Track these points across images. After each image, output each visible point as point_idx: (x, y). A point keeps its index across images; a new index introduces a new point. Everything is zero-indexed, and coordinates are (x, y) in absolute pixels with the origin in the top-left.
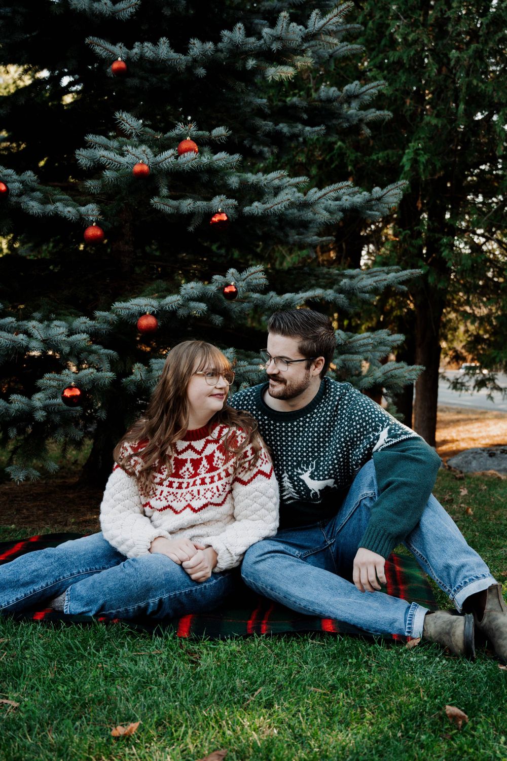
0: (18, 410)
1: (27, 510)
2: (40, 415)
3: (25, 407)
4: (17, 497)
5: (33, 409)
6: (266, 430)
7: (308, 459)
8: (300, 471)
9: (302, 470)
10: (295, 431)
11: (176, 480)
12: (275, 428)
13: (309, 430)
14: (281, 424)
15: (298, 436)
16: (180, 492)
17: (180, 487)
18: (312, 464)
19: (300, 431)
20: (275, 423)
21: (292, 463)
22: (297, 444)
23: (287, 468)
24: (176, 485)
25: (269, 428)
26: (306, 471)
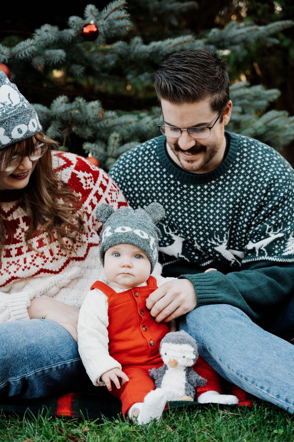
6: (172, 191)
7: (221, 229)
8: (214, 242)
9: (216, 241)
10: (205, 196)
11: (13, 246)
12: (181, 190)
13: (223, 194)
14: (189, 187)
15: (209, 202)
16: (21, 258)
17: (20, 253)
18: (227, 235)
19: (211, 196)
20: (182, 185)
21: (204, 233)
22: (208, 211)
23: (198, 239)
24: (14, 252)
25: (175, 189)
26: (221, 244)
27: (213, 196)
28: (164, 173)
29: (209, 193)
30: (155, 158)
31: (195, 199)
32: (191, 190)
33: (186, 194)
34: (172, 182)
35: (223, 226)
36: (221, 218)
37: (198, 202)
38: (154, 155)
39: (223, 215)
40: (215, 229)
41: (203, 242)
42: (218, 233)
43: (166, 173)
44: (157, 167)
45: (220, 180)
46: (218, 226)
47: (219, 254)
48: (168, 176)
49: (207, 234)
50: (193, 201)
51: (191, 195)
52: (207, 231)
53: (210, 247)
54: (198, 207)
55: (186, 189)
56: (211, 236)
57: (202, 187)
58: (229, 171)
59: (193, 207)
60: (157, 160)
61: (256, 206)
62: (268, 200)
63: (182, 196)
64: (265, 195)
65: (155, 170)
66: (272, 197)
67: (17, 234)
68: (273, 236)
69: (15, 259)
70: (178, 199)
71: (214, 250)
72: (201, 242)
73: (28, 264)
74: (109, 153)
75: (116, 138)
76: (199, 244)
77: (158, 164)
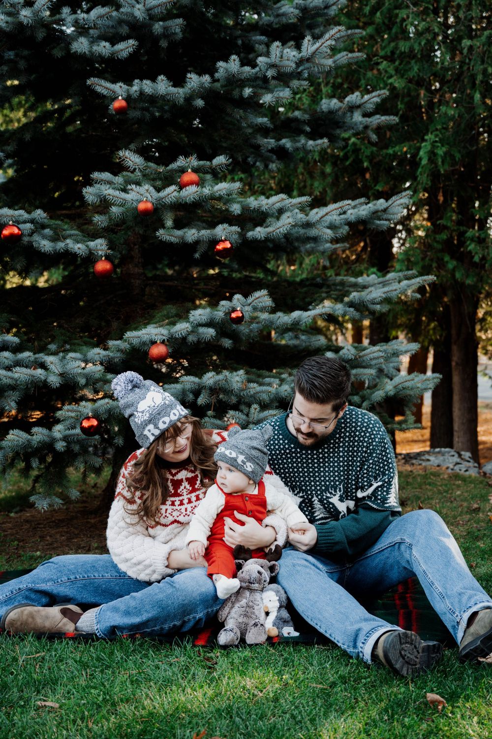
0: (39, 442)
1: (51, 536)
2: (60, 446)
3: (46, 439)
4: (39, 524)
5: (54, 440)
6: (294, 457)
7: (335, 484)
8: (329, 495)
9: (331, 493)
10: (320, 458)
11: (177, 499)
12: (301, 456)
13: (334, 455)
14: (307, 452)
15: (324, 462)
16: (183, 508)
17: (182, 504)
18: (340, 489)
19: (326, 457)
20: (301, 451)
21: (321, 488)
22: (324, 469)
23: (316, 493)
24: (177, 503)
25: (296, 455)
26: (335, 495)
27: (327, 457)
28: (286, 444)
29: (324, 455)
30: (278, 432)
31: (313, 461)
32: (309, 454)
33: (305, 458)
34: (293, 450)
35: (337, 481)
36: (334, 474)
37: (315, 463)
38: (277, 430)
39: (336, 471)
40: (330, 484)
41: (320, 495)
42: (332, 486)
43: (287, 444)
44: (280, 439)
45: (331, 443)
46: (332, 481)
47: (333, 504)
48: (290, 446)
49: (323, 488)
50: (311, 463)
51: (309, 459)
52: (323, 486)
53: (326, 499)
54: (315, 467)
55: (305, 454)
56: (327, 490)
57: (318, 451)
58: (338, 436)
59: (311, 468)
60: (280, 434)
61: (359, 462)
62: (368, 457)
63: (302, 460)
64: (366, 452)
65: (279, 442)
66: (371, 454)
67: (181, 490)
68: (375, 485)
69: (177, 507)
70: (299, 462)
71: (328, 502)
72: (319, 495)
73: (188, 513)
74: (251, 420)
75: (256, 409)
76: (317, 497)
77: (281, 437)
